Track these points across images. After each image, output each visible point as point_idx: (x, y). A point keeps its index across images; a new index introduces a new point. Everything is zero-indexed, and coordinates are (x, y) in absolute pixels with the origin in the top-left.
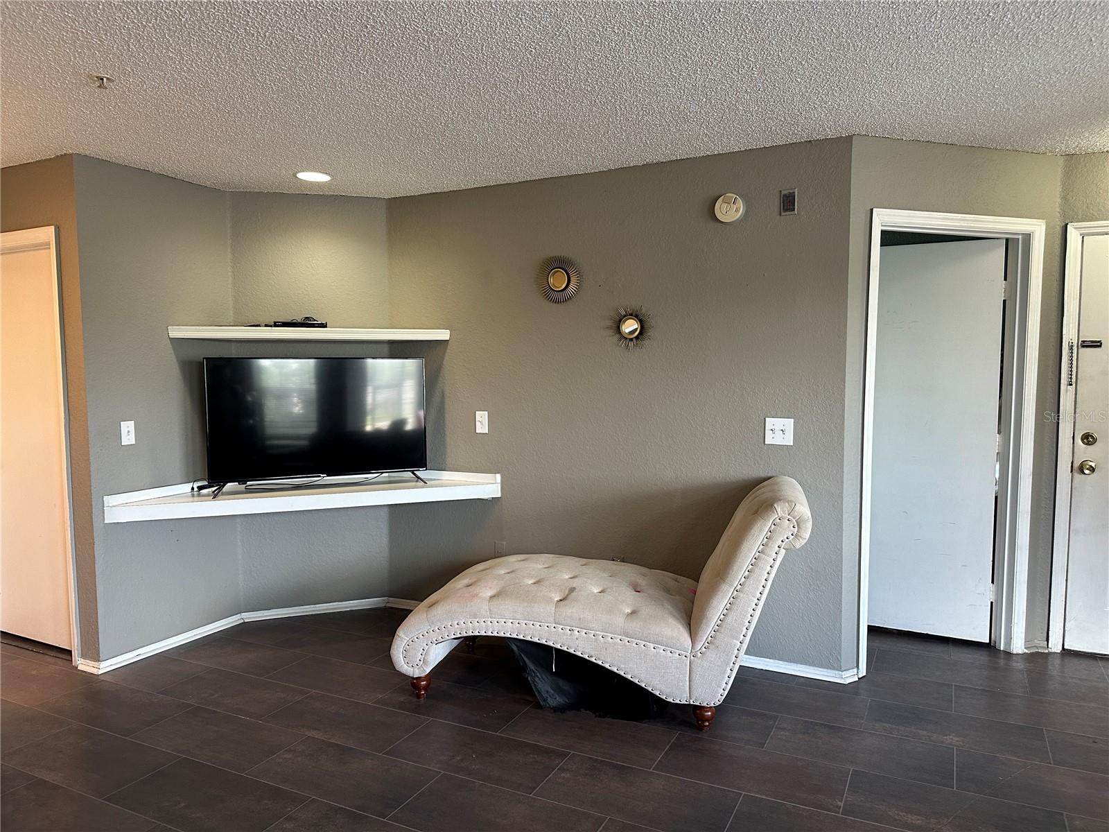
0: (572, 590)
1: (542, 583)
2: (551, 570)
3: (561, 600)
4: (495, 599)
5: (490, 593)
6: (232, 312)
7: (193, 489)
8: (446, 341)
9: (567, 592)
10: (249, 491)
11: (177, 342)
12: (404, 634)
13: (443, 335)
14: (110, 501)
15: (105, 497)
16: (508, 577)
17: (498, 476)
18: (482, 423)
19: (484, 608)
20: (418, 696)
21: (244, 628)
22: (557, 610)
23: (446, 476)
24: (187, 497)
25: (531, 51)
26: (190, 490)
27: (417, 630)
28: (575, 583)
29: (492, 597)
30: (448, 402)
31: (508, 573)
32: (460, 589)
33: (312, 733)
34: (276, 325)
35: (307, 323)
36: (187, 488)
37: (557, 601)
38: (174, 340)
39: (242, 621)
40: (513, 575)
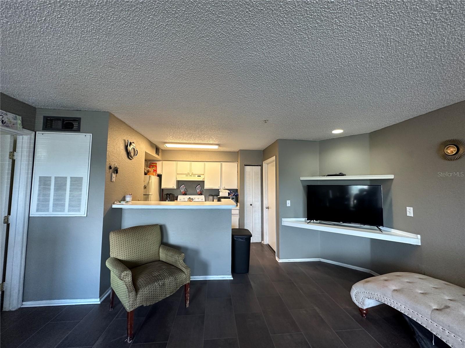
0: (447, 307)
1: (427, 296)
2: (437, 290)
3: (437, 310)
4: (395, 292)
5: (394, 288)
6: (319, 173)
7: (305, 220)
8: (392, 179)
9: (443, 307)
10: (320, 223)
11: (302, 181)
12: (355, 288)
13: (391, 177)
14: (283, 219)
15: (282, 219)
16: (408, 284)
17: (419, 236)
18: (410, 212)
19: (389, 293)
20: (363, 316)
21: (320, 263)
22: (432, 313)
23: (393, 231)
24: (304, 222)
25: (382, 57)
26: (304, 220)
27: (360, 289)
28: (450, 304)
29: (394, 290)
30: (393, 202)
31: (409, 282)
32: (381, 280)
33: (316, 308)
34: (328, 175)
35: (341, 175)
36: (303, 219)
37: (435, 309)
38: (301, 181)
39: (320, 261)
40: (410, 284)
